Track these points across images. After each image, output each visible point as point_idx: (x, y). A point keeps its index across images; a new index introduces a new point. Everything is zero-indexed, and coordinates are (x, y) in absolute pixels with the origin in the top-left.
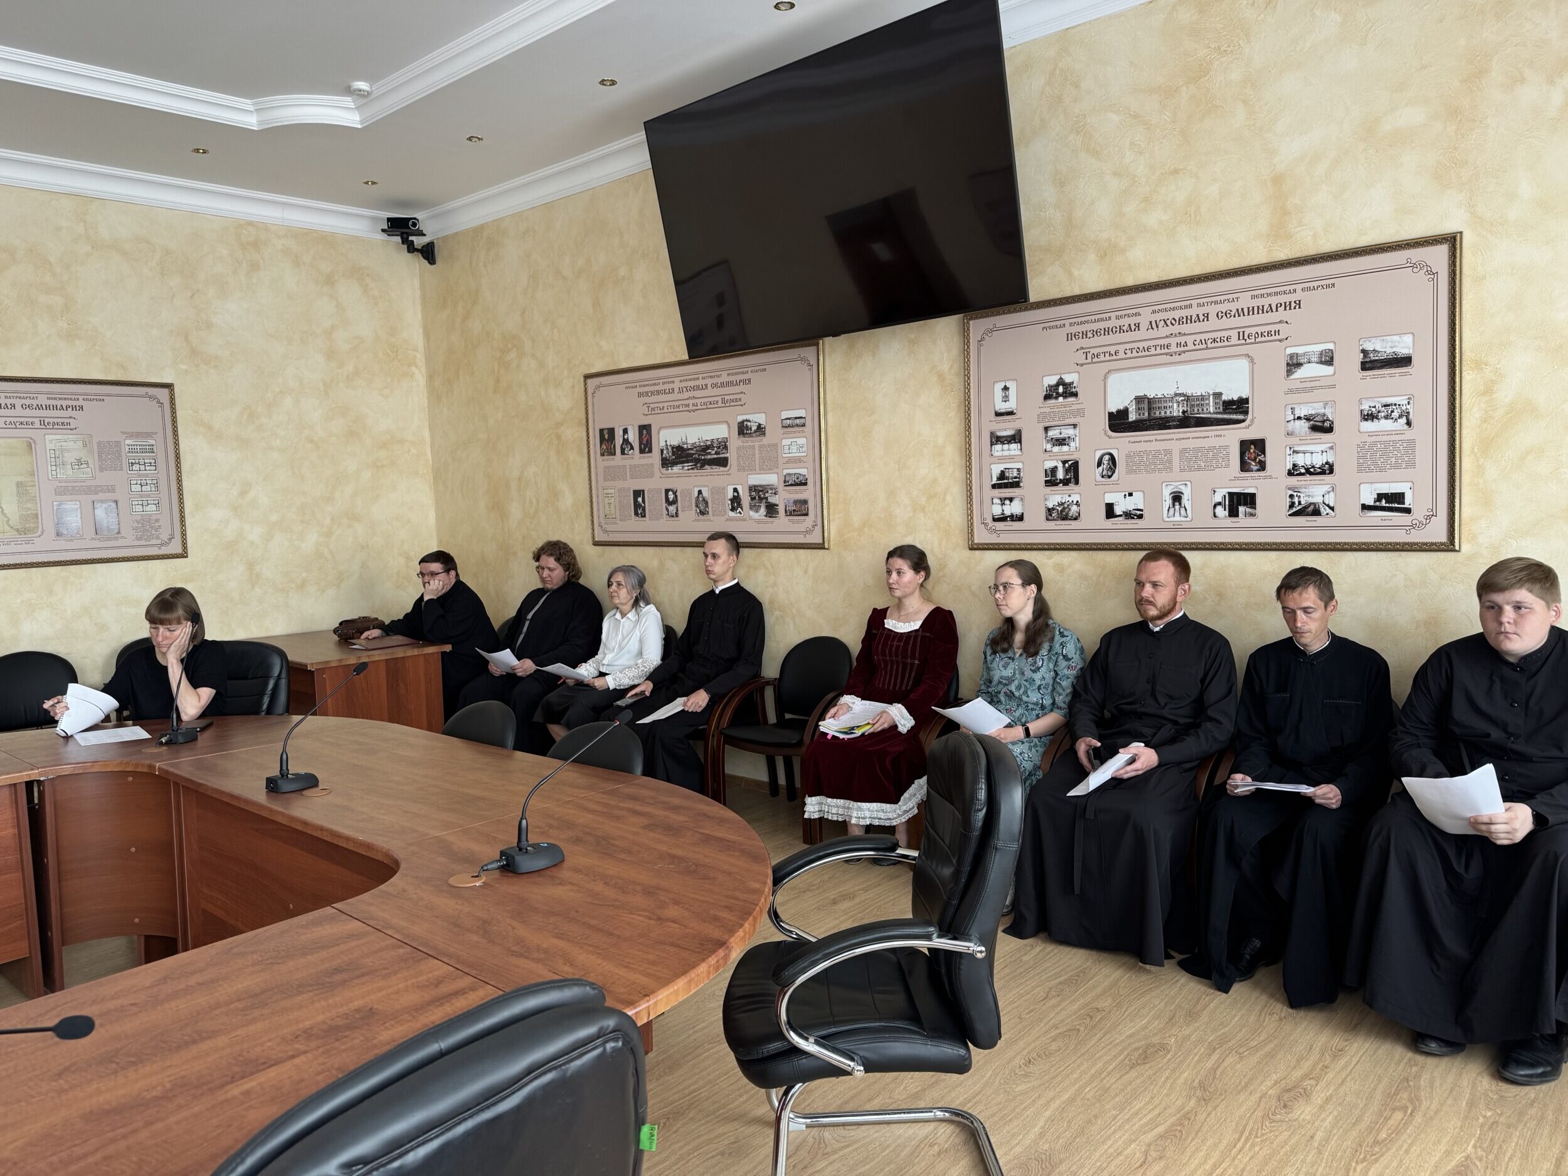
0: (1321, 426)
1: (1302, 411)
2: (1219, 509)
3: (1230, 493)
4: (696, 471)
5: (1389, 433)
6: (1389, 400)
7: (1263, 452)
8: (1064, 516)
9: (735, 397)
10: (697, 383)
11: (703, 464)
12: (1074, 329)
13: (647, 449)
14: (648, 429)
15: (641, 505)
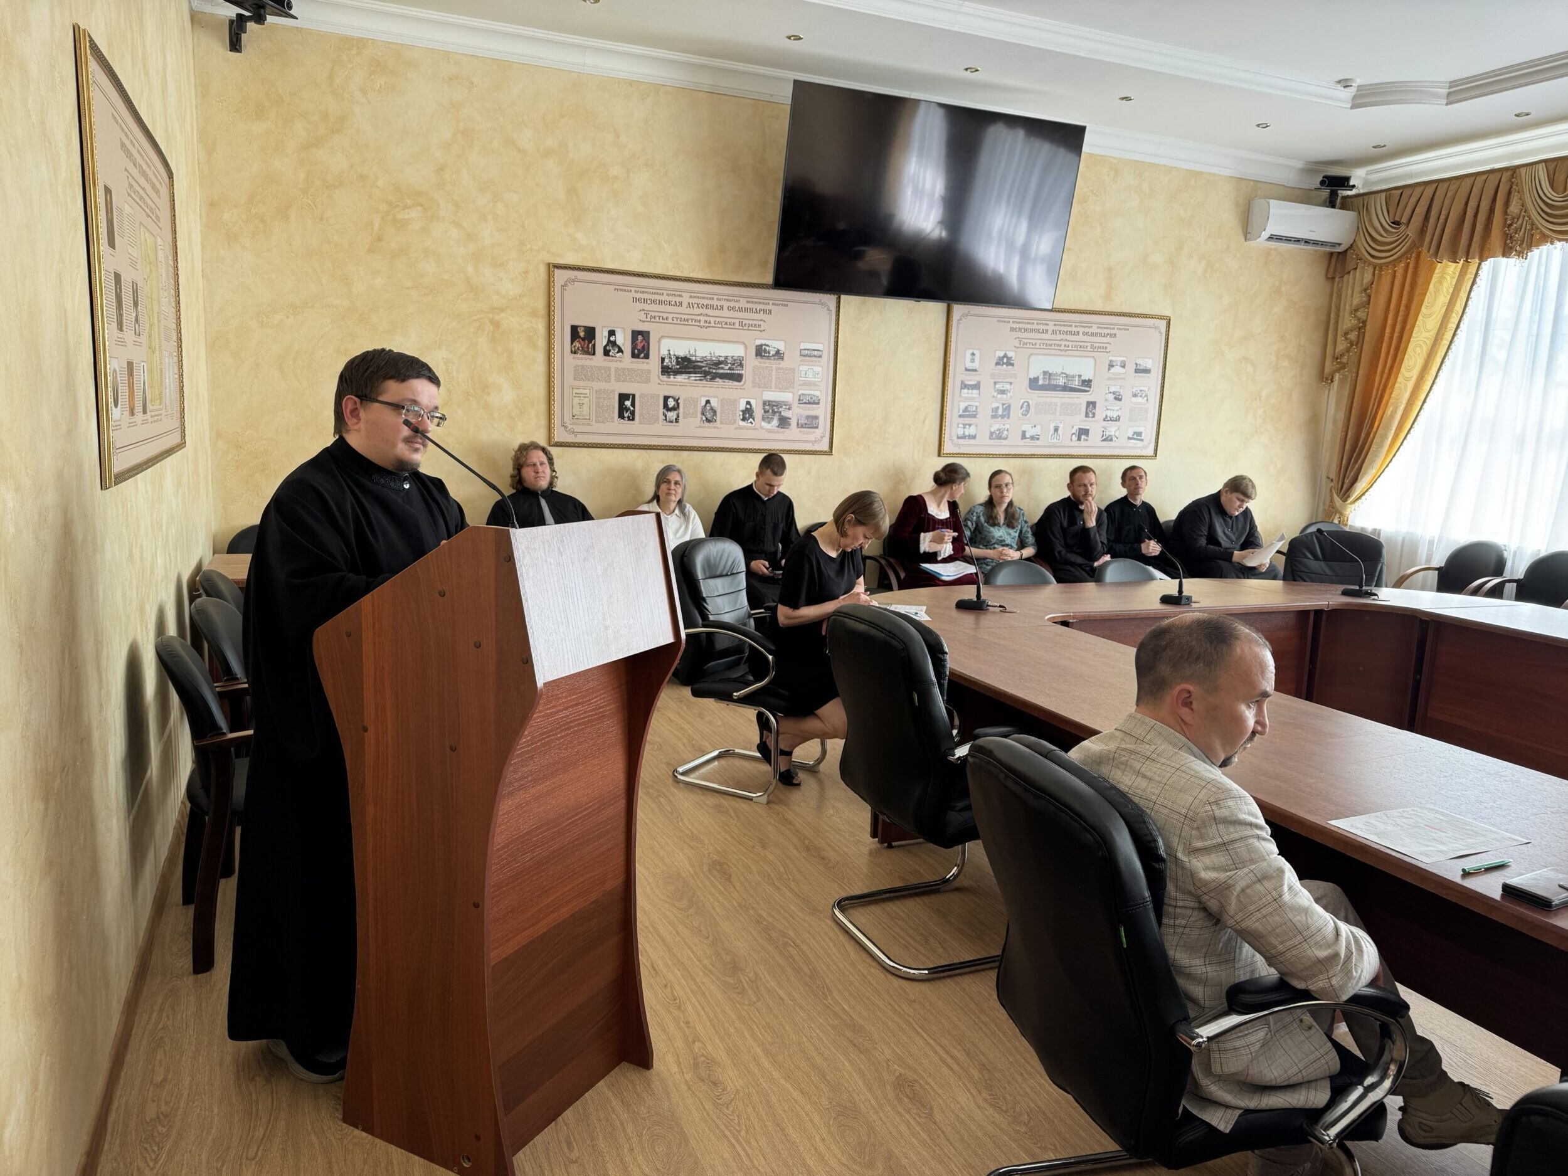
1: (1112, 390)
2: (1074, 436)
3: (1080, 429)
4: (704, 382)
5: (1140, 404)
6: (1142, 388)
7: (1095, 408)
8: (999, 437)
9: (754, 322)
10: (710, 302)
11: (714, 377)
12: (1016, 326)
13: (642, 355)
14: (646, 335)
15: (629, 409)
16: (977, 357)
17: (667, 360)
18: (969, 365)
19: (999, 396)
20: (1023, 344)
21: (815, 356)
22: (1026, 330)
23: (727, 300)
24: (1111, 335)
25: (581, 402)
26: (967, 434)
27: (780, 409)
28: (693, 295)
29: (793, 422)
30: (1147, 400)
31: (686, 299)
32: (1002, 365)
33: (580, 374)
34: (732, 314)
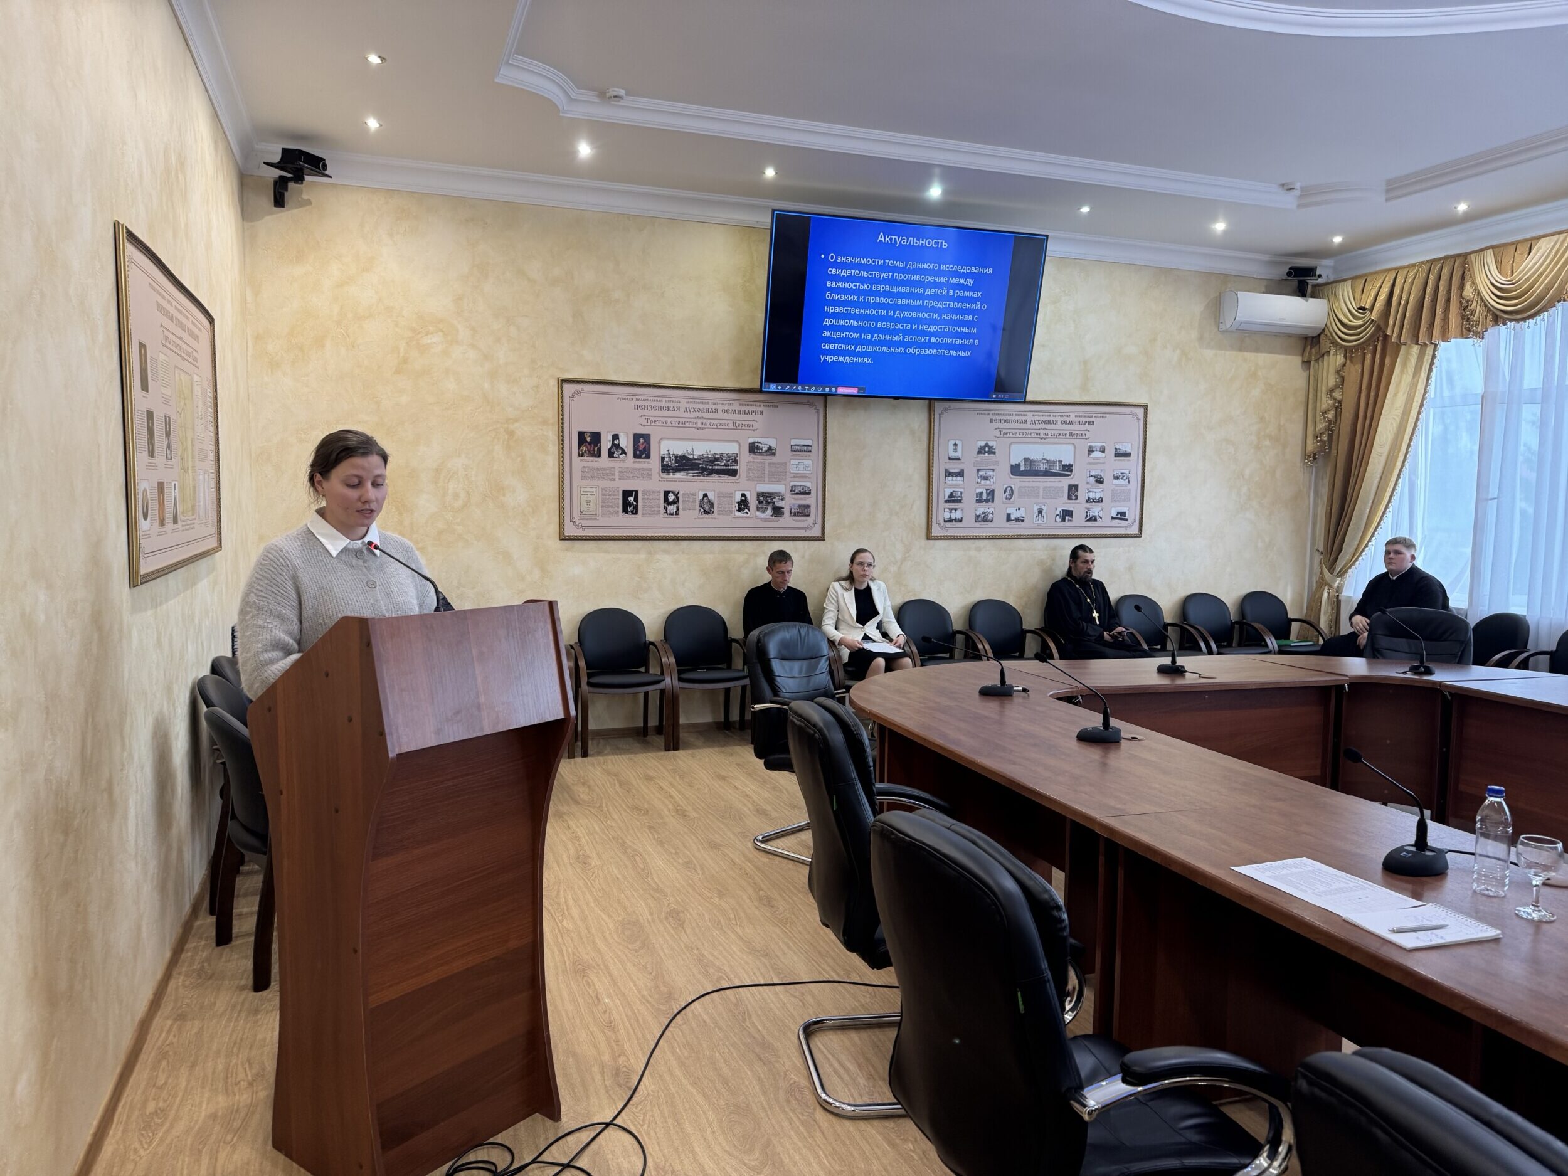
0: (1100, 481)
1: (1093, 473)
2: (1058, 517)
3: (1063, 510)
4: (702, 478)
5: (1122, 486)
6: (1123, 471)
7: (1077, 491)
8: (985, 520)
9: (747, 423)
10: (706, 406)
11: (711, 473)
12: (994, 417)
13: (644, 456)
14: (647, 438)
15: (633, 504)
16: (959, 447)
17: (666, 459)
18: (953, 455)
19: (983, 482)
20: (1003, 434)
21: (805, 451)
22: (1005, 421)
23: (722, 404)
24: (1089, 423)
25: (588, 499)
26: (953, 517)
27: (774, 500)
28: (689, 400)
29: (787, 511)
30: (1129, 482)
31: (683, 404)
32: (984, 454)
33: (587, 474)
34: (726, 416)
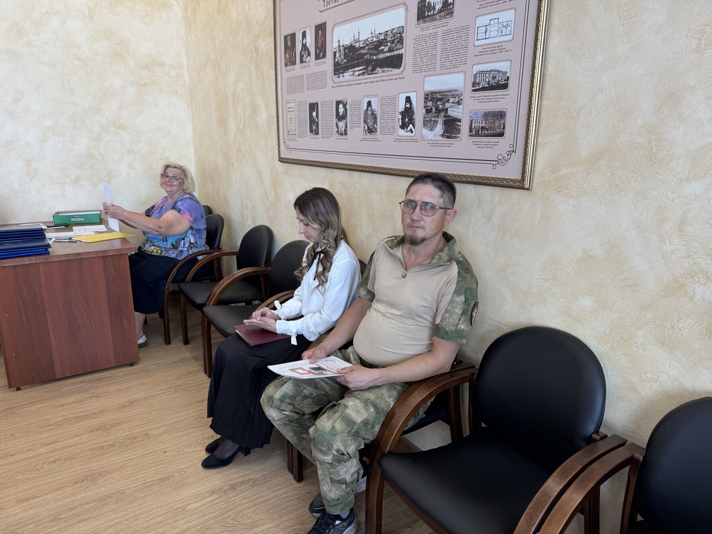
4: (366, 76)
11: (375, 66)
14: (324, 28)
15: (315, 121)
25: (291, 116)
27: (447, 105)
29: (464, 127)
